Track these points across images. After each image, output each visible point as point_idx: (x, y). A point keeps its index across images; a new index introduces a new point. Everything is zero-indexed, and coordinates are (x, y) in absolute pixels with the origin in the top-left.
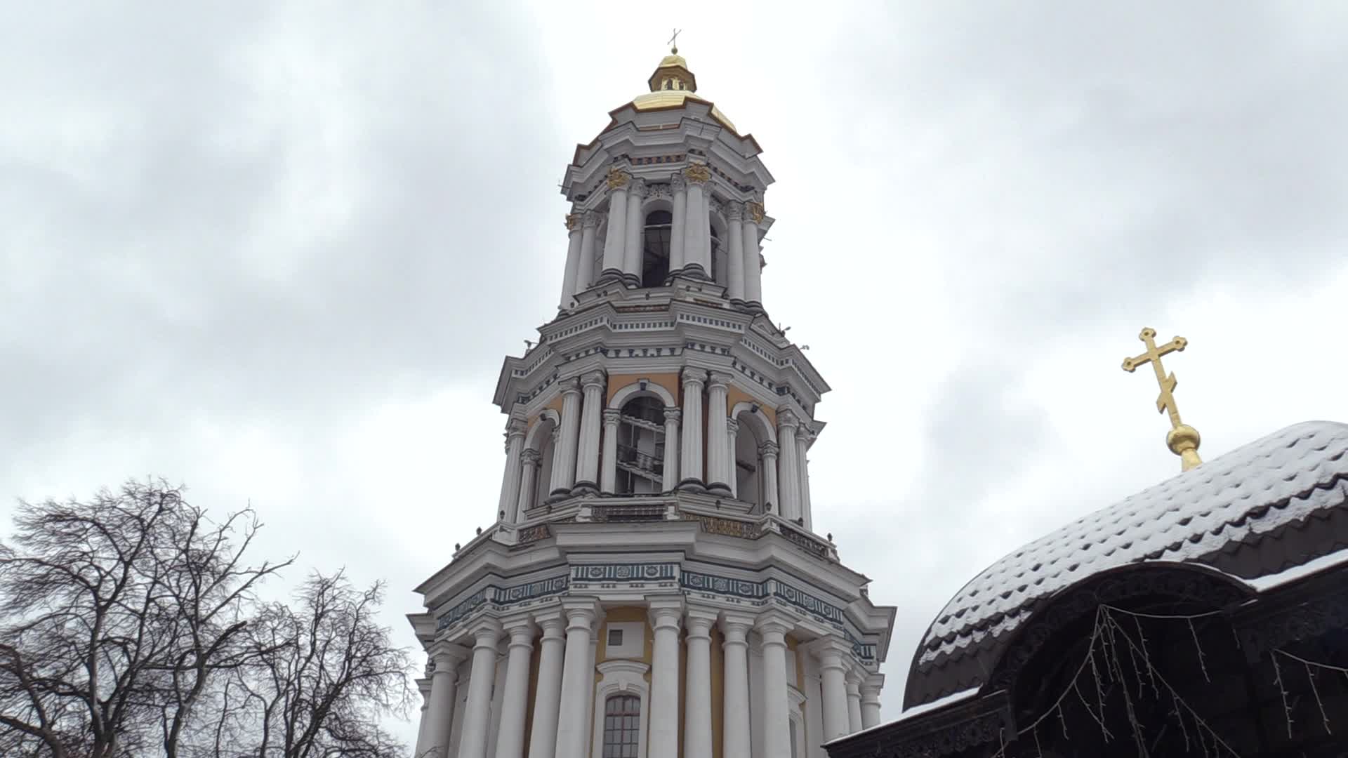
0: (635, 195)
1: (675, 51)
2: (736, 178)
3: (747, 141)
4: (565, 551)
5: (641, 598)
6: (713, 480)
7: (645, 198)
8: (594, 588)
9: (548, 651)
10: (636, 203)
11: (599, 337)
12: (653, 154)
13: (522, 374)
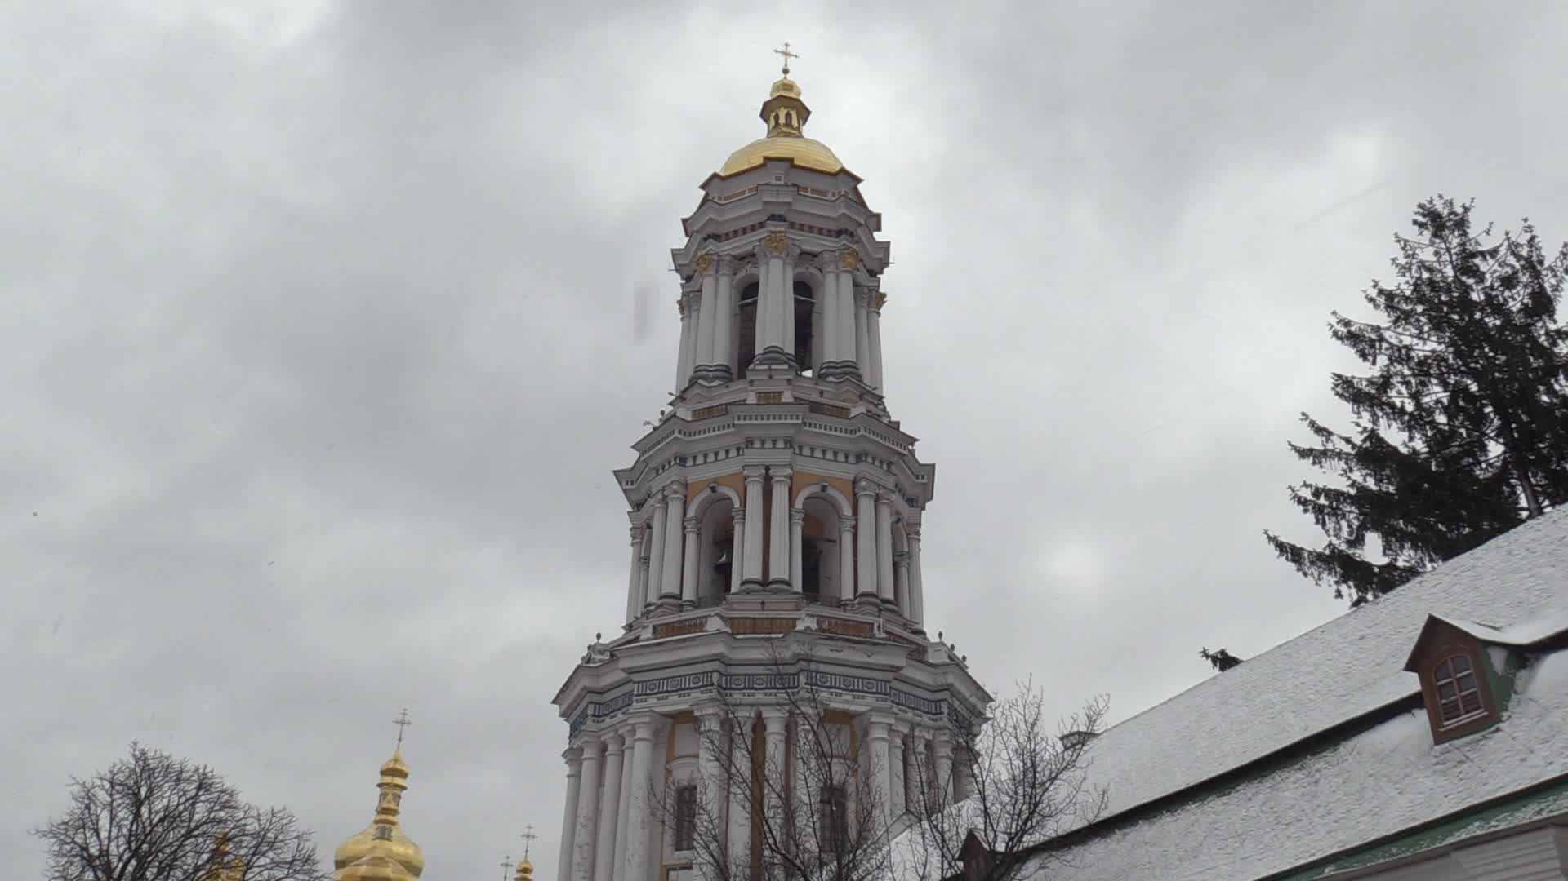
0: (724, 274)
1: (786, 71)
2: (827, 225)
3: (841, 176)
4: (631, 671)
5: (686, 706)
6: (773, 576)
7: (735, 274)
8: (652, 700)
9: (611, 762)
10: (724, 282)
11: (675, 449)
12: (738, 225)
13: (632, 484)
